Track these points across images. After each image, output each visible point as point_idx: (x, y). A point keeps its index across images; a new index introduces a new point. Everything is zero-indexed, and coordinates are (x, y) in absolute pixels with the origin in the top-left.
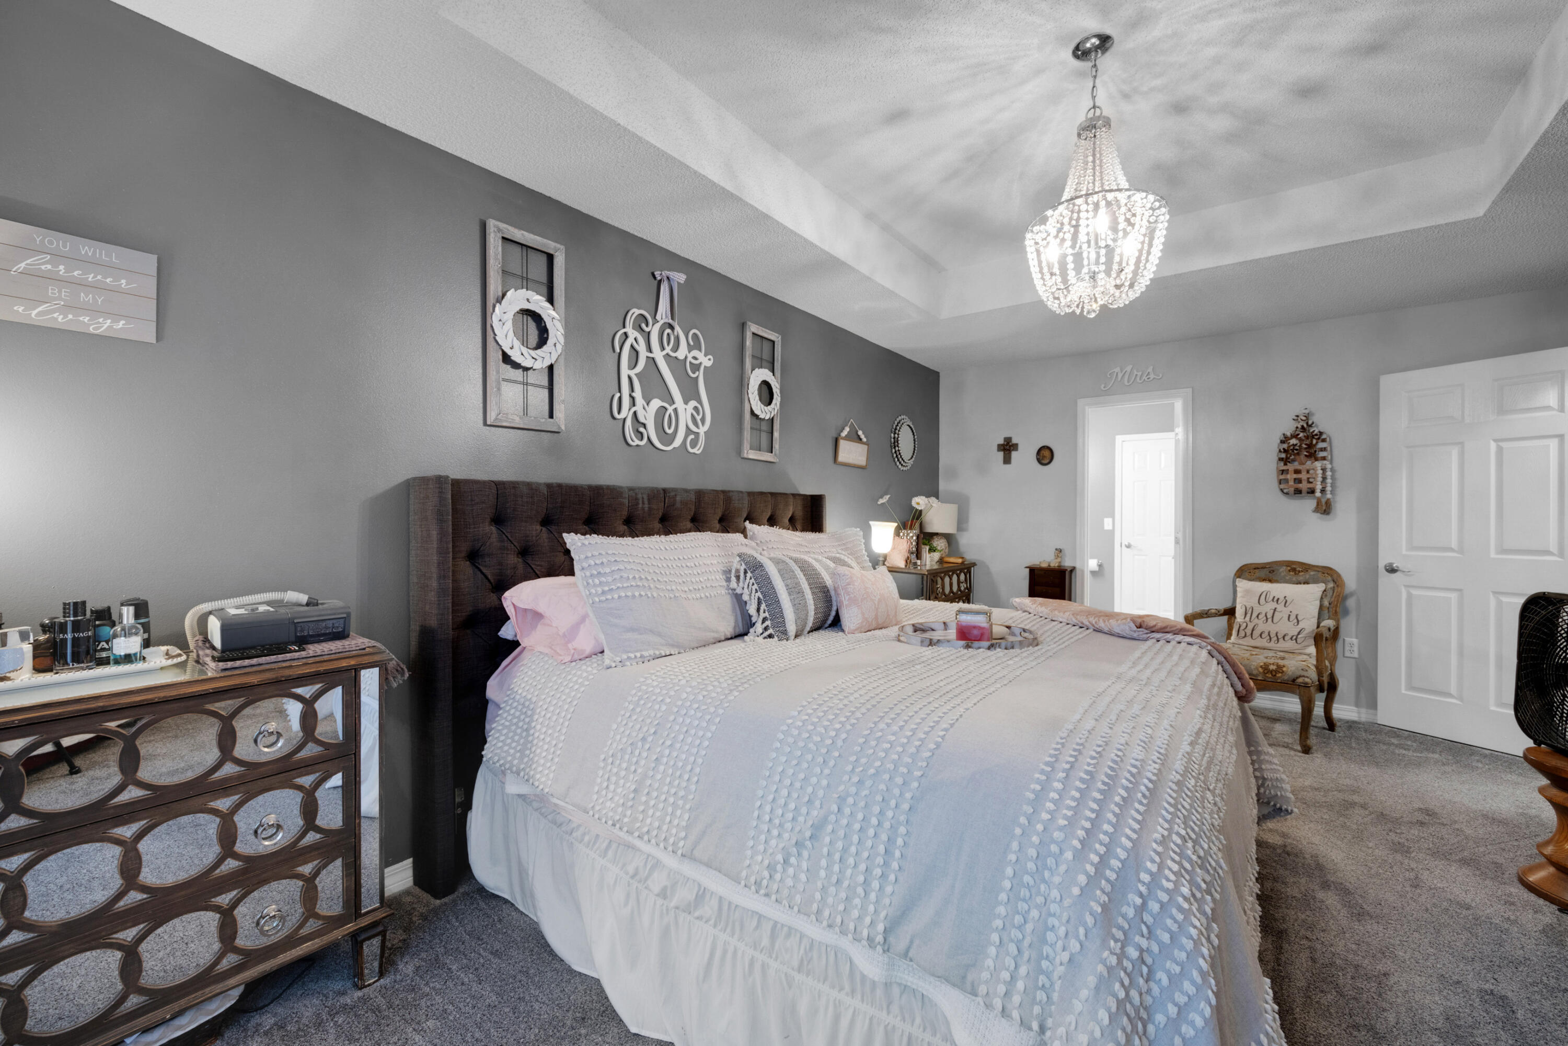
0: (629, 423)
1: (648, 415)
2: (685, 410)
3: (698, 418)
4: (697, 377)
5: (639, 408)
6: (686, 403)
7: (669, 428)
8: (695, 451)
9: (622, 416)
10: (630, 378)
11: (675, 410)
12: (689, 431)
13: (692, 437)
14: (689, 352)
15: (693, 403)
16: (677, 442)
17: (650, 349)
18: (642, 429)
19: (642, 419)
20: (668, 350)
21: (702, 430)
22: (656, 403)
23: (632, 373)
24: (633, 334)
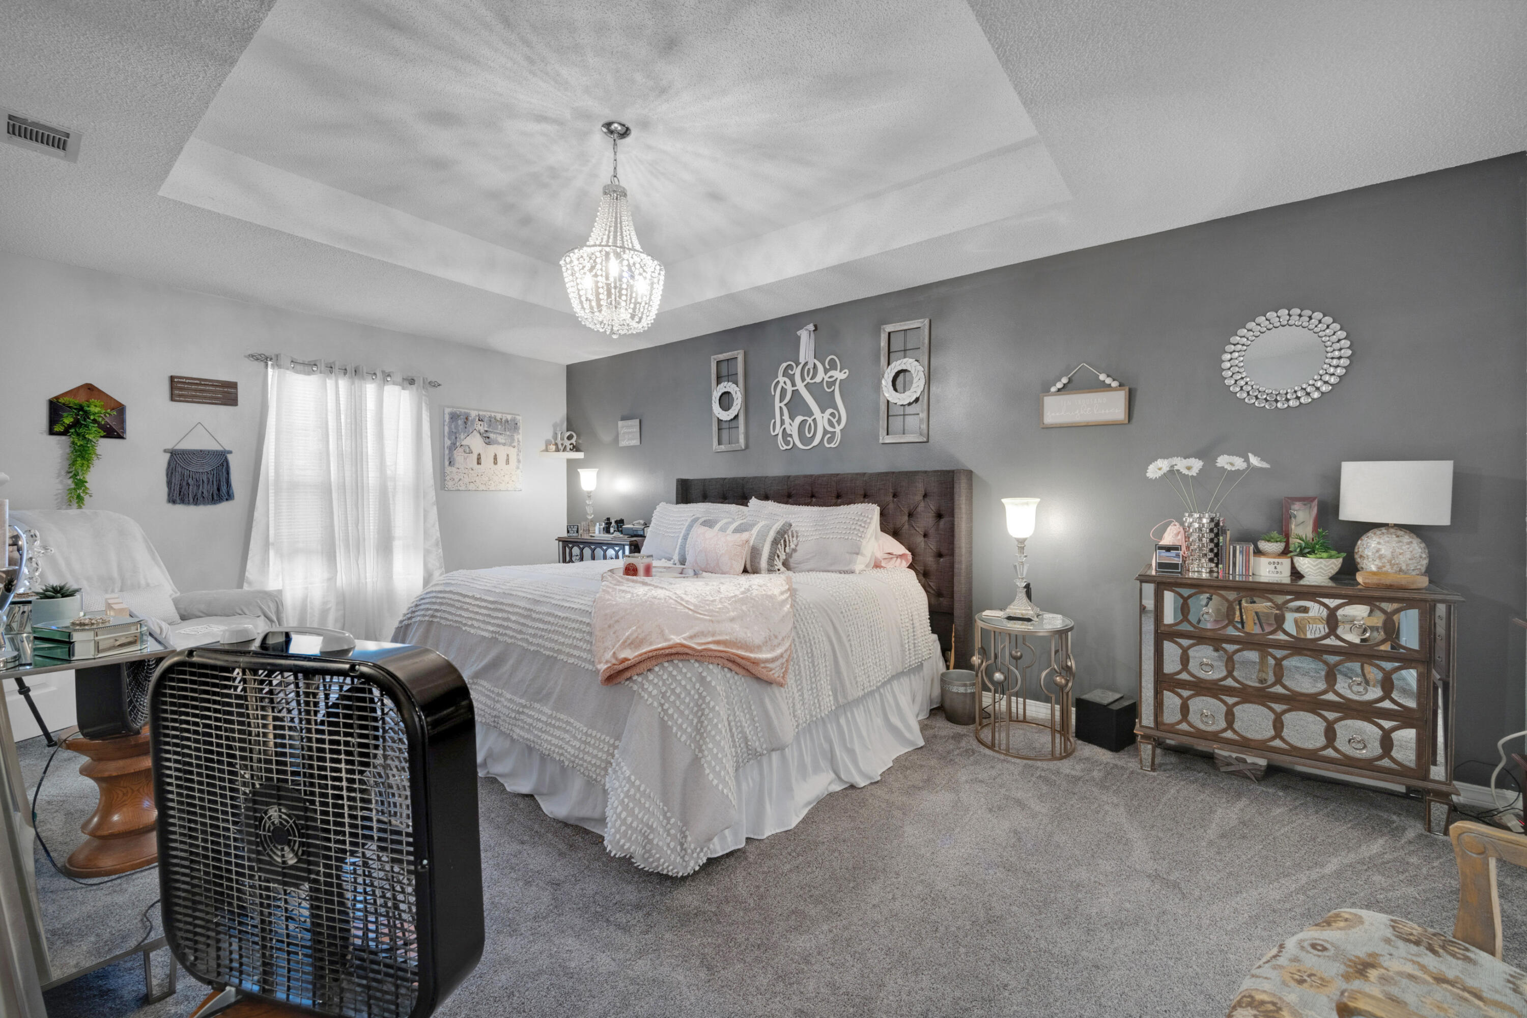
0: (780, 436)
1: (793, 428)
2: (822, 419)
3: (834, 421)
4: (834, 390)
5: (787, 425)
6: (823, 412)
7: (809, 433)
8: (832, 445)
9: (776, 433)
10: (781, 408)
11: (814, 420)
12: (825, 432)
13: (829, 435)
14: (826, 374)
15: (830, 411)
16: (816, 442)
17: (794, 385)
18: (789, 439)
19: (789, 432)
20: (808, 380)
21: (838, 429)
22: (799, 419)
23: (782, 405)
24: (781, 379)
